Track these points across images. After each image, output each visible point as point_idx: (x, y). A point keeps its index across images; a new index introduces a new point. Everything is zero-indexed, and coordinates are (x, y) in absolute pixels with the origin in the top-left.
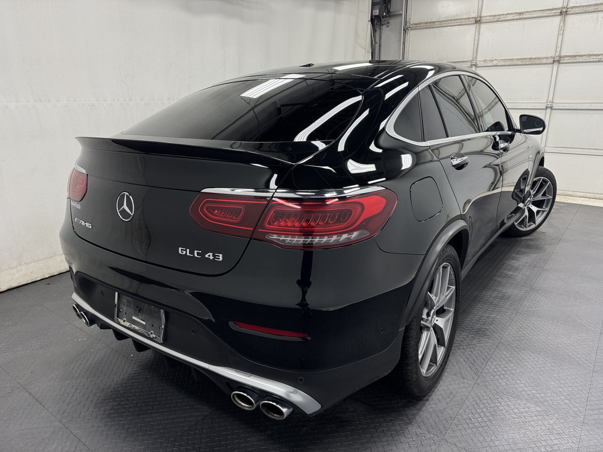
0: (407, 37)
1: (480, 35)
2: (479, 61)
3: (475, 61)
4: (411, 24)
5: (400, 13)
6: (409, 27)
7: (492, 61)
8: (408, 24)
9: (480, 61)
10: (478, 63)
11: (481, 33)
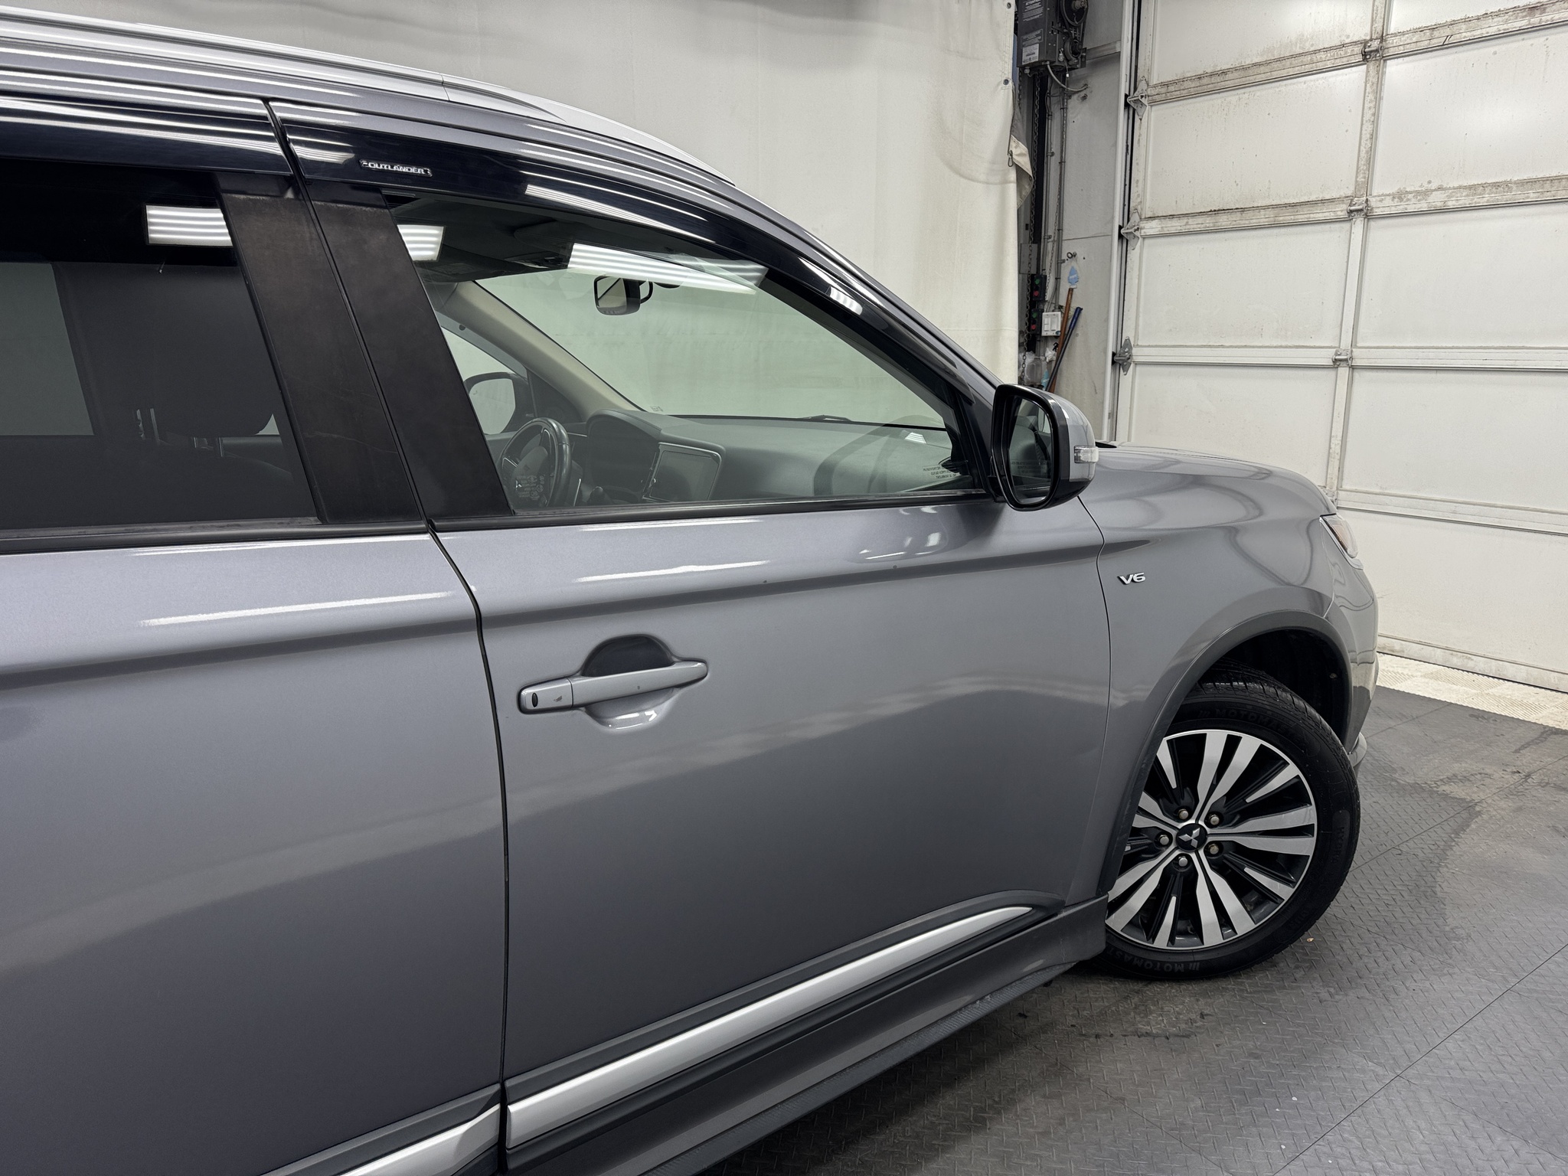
0: (1140, 128)
1: (1384, 104)
2: (1379, 196)
3: (1365, 198)
4: (1151, 84)
5: (1112, 52)
6: (1142, 97)
7: (1426, 193)
8: (1142, 86)
9: (1383, 195)
10: (1373, 202)
11: (1385, 94)
